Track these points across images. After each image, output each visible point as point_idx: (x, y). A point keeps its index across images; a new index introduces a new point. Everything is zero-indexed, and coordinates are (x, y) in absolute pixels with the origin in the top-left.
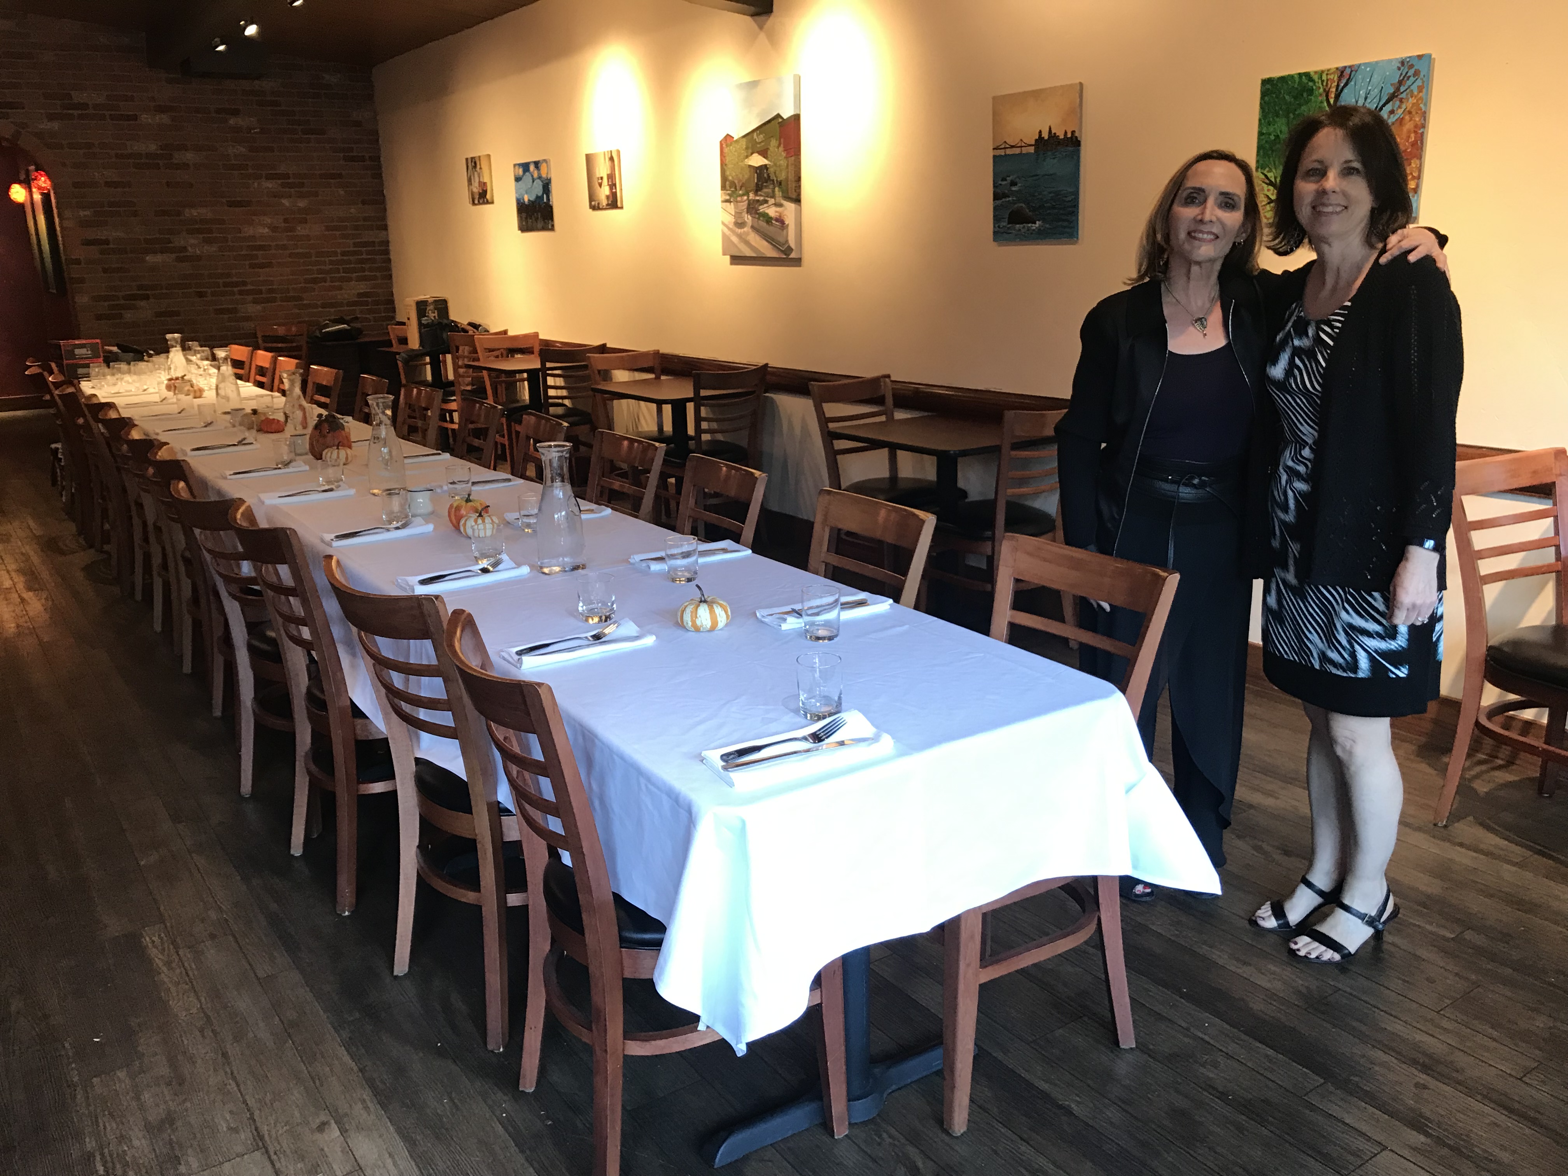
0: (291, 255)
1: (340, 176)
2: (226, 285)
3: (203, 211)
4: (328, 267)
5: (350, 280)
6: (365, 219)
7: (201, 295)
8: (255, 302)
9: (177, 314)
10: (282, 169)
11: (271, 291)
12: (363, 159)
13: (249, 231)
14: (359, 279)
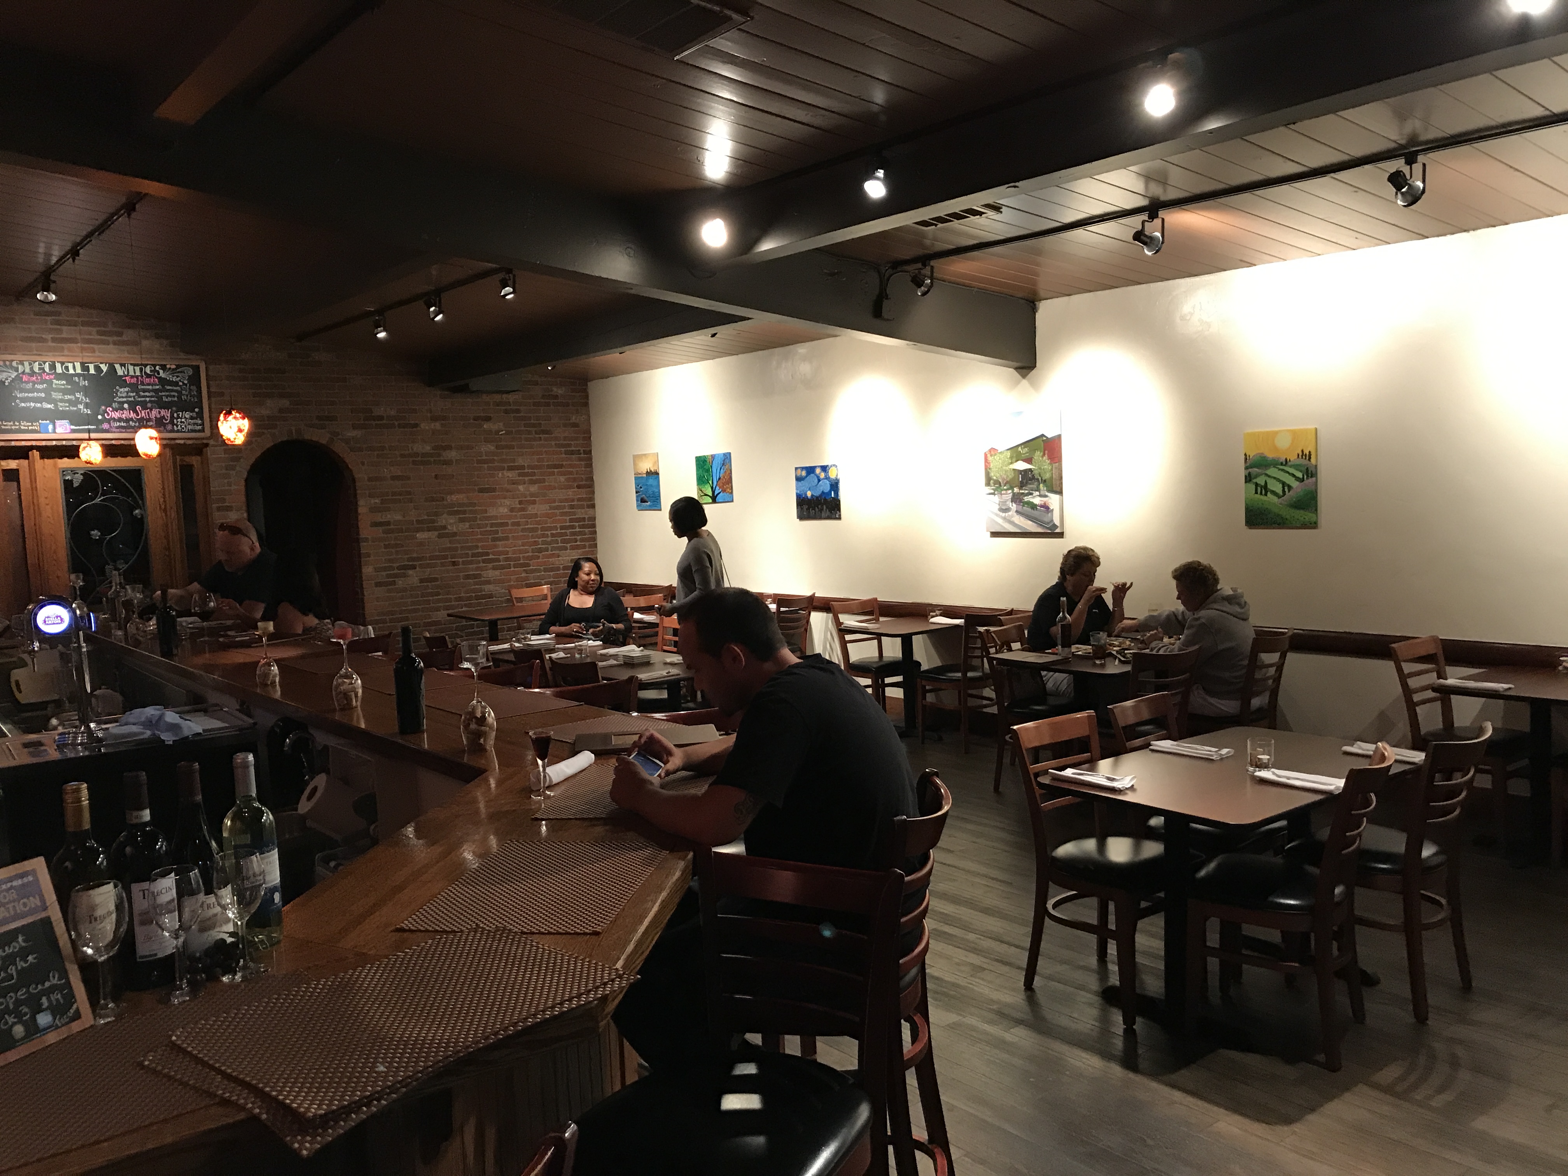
0: (523, 530)
1: (561, 466)
2: (473, 555)
3: (461, 496)
4: (549, 539)
5: (566, 549)
6: (579, 500)
7: (454, 564)
8: (494, 568)
9: (436, 579)
10: (520, 461)
11: (507, 559)
12: (579, 452)
13: (492, 512)
14: (573, 548)
